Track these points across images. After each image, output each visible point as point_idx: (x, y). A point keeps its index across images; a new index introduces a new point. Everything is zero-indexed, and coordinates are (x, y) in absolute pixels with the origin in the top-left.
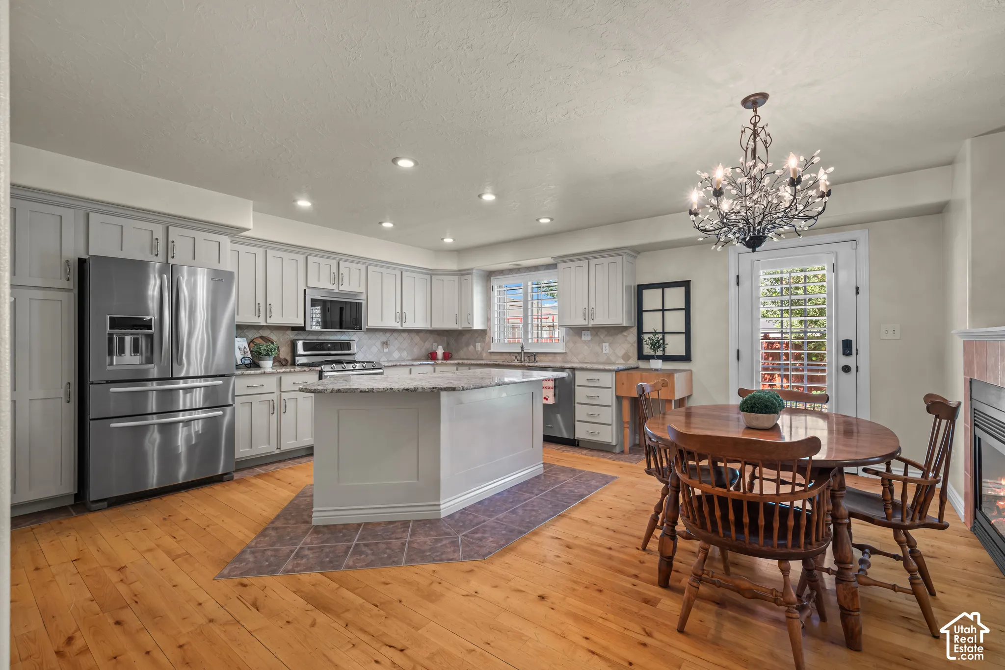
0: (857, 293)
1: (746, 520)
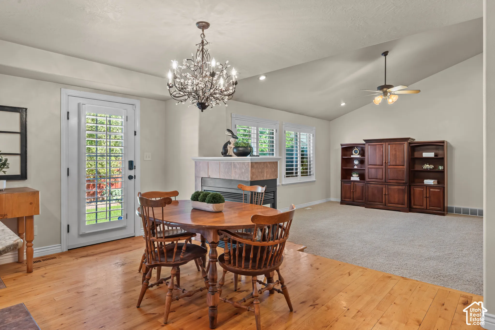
0: (135, 134)
1: (251, 256)
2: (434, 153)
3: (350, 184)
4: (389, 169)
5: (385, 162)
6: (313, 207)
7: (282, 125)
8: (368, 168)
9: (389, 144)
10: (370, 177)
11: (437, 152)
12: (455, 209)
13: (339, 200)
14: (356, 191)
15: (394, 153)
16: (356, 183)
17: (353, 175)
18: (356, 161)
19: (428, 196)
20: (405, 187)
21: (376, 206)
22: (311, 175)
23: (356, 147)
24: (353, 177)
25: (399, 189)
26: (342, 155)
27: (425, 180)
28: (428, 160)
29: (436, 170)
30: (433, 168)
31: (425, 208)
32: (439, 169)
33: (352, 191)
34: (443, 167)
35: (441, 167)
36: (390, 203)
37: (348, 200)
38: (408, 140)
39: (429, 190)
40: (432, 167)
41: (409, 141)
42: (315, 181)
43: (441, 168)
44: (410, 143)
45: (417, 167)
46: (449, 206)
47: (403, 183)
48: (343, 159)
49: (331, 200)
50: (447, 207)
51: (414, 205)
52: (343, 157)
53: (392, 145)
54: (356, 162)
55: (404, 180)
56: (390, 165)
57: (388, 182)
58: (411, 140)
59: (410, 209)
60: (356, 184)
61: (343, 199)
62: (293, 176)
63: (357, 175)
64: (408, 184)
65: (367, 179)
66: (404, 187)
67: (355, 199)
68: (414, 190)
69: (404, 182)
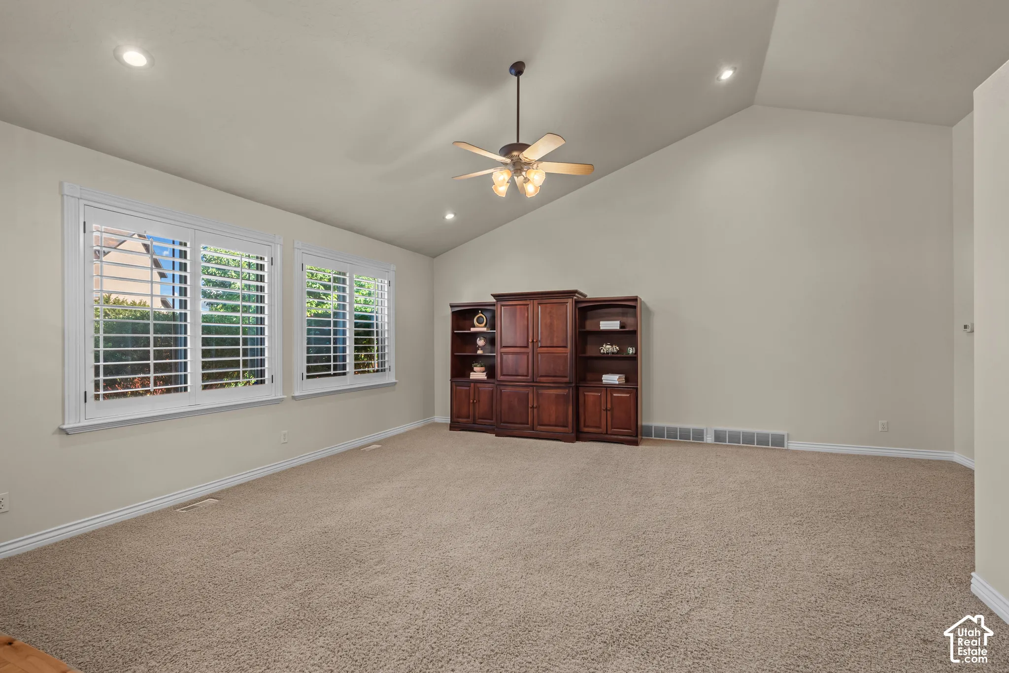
2: (619, 322)
3: (468, 388)
4: (539, 355)
5: (533, 341)
6: (383, 442)
7: (294, 248)
8: (501, 353)
9: (539, 304)
10: (505, 372)
11: (625, 319)
12: (654, 429)
13: (449, 421)
14: (479, 401)
15: (548, 321)
16: (479, 385)
17: (475, 369)
18: (480, 340)
19: (609, 406)
20: (569, 390)
21: (516, 432)
22: (384, 370)
23: (480, 311)
24: (475, 372)
25: (557, 396)
26: (453, 328)
27: (603, 376)
28: (609, 336)
29: (622, 355)
30: (618, 352)
31: (605, 432)
32: (629, 354)
33: (471, 401)
34: (634, 348)
35: (631, 349)
36: (540, 425)
37: (465, 420)
38: (574, 296)
39: (612, 395)
40: (615, 349)
41: (575, 298)
42: (395, 383)
43: (631, 351)
44: (577, 302)
45: (591, 351)
46: (644, 423)
47: (566, 383)
48: (454, 335)
49: (436, 421)
50: (642, 426)
51: (585, 426)
52: (455, 332)
53: (544, 305)
54: (481, 342)
55: (566, 377)
56: (541, 347)
57: (536, 382)
58: (579, 296)
59: (578, 435)
60: (478, 388)
61: (455, 420)
62: (329, 375)
63: (483, 369)
64: (573, 385)
65: (500, 377)
66: (567, 390)
67: (477, 418)
68: (585, 395)
69: (567, 380)
